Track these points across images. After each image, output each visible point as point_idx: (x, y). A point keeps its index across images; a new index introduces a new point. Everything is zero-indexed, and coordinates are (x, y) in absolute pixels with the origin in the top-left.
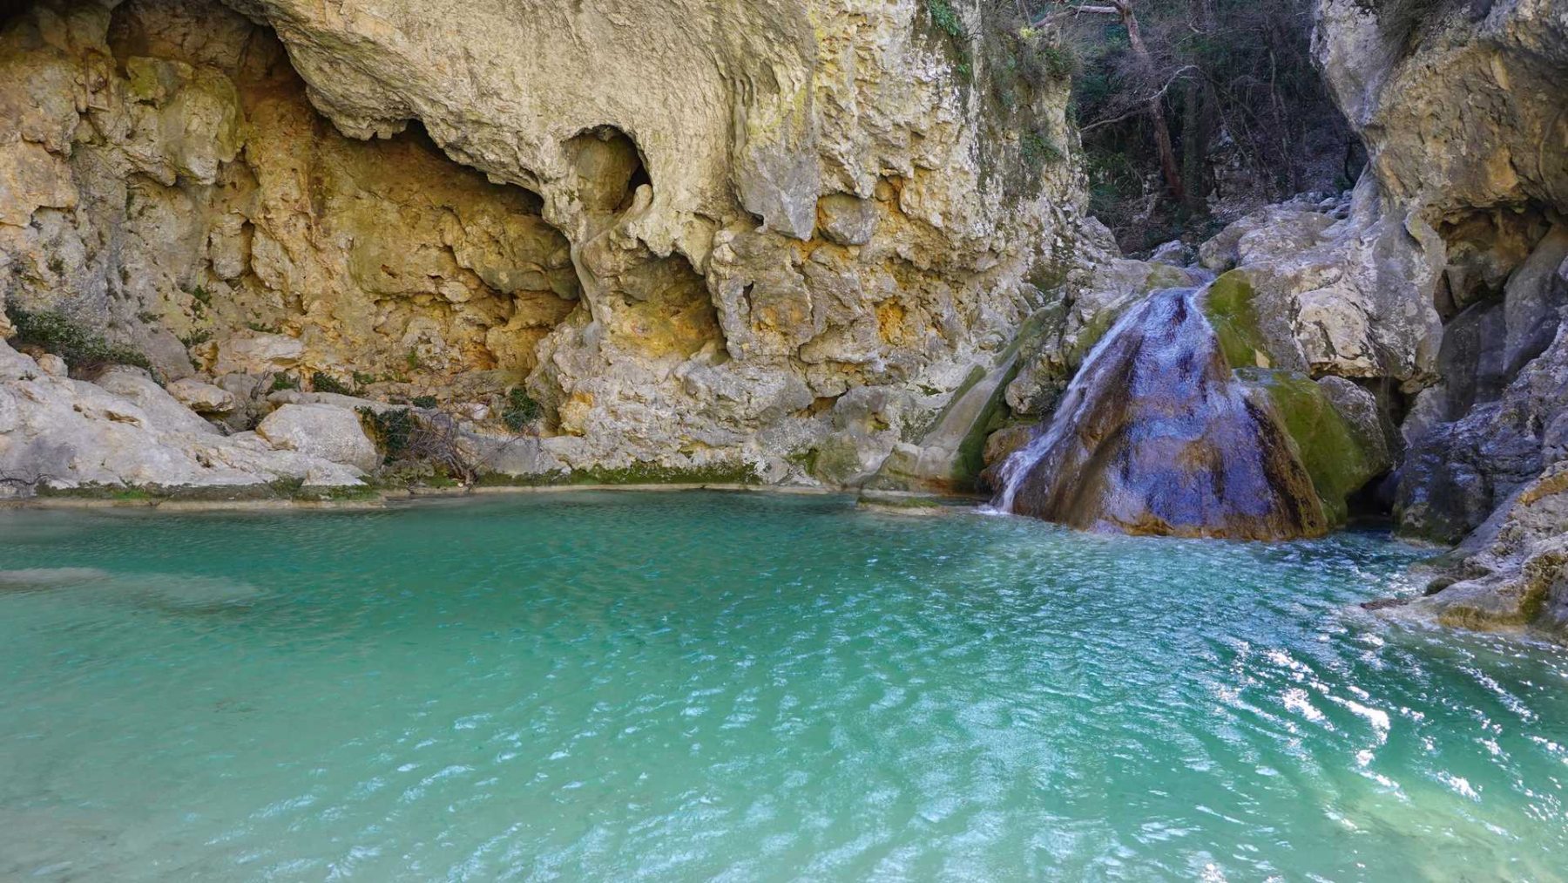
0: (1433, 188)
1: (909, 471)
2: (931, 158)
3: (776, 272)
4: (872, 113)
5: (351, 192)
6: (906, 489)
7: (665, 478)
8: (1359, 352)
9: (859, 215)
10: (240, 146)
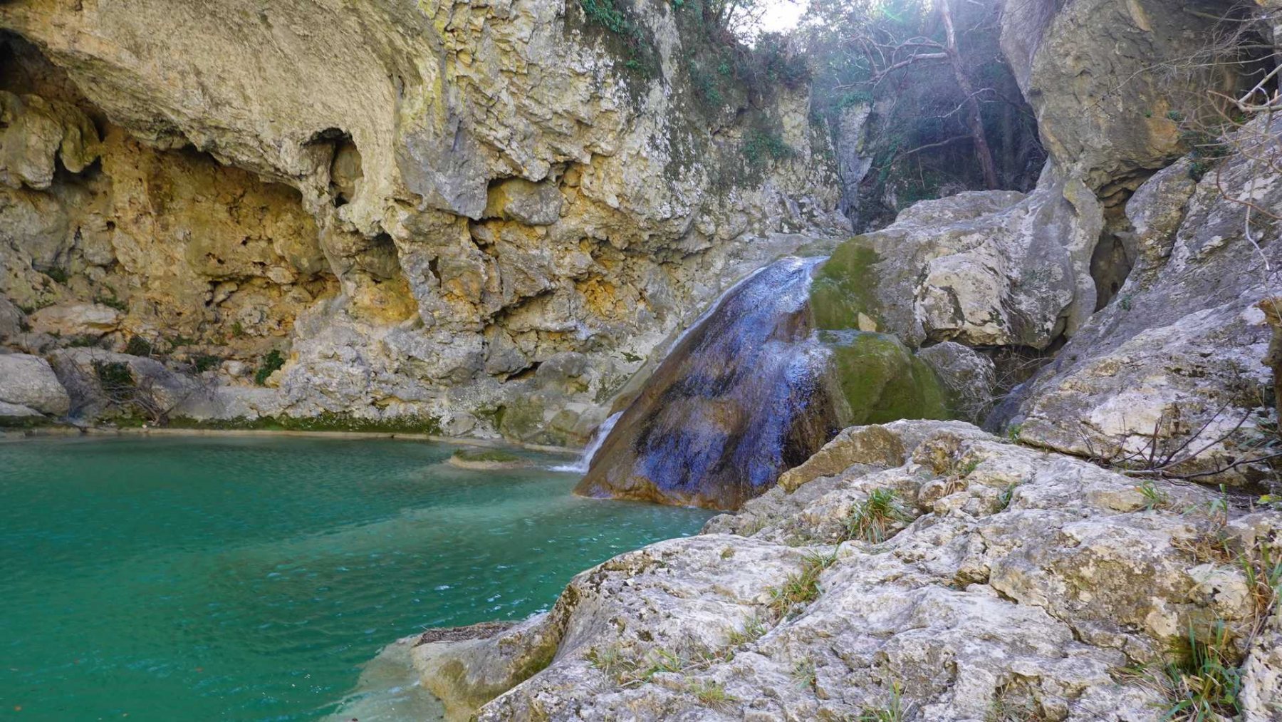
0: (1095, 150)
2: (603, 145)
3: (453, 248)
4: (527, 102)
5: (190, 196)
7: (354, 428)
8: (987, 317)
9: (537, 198)
10: (89, 160)
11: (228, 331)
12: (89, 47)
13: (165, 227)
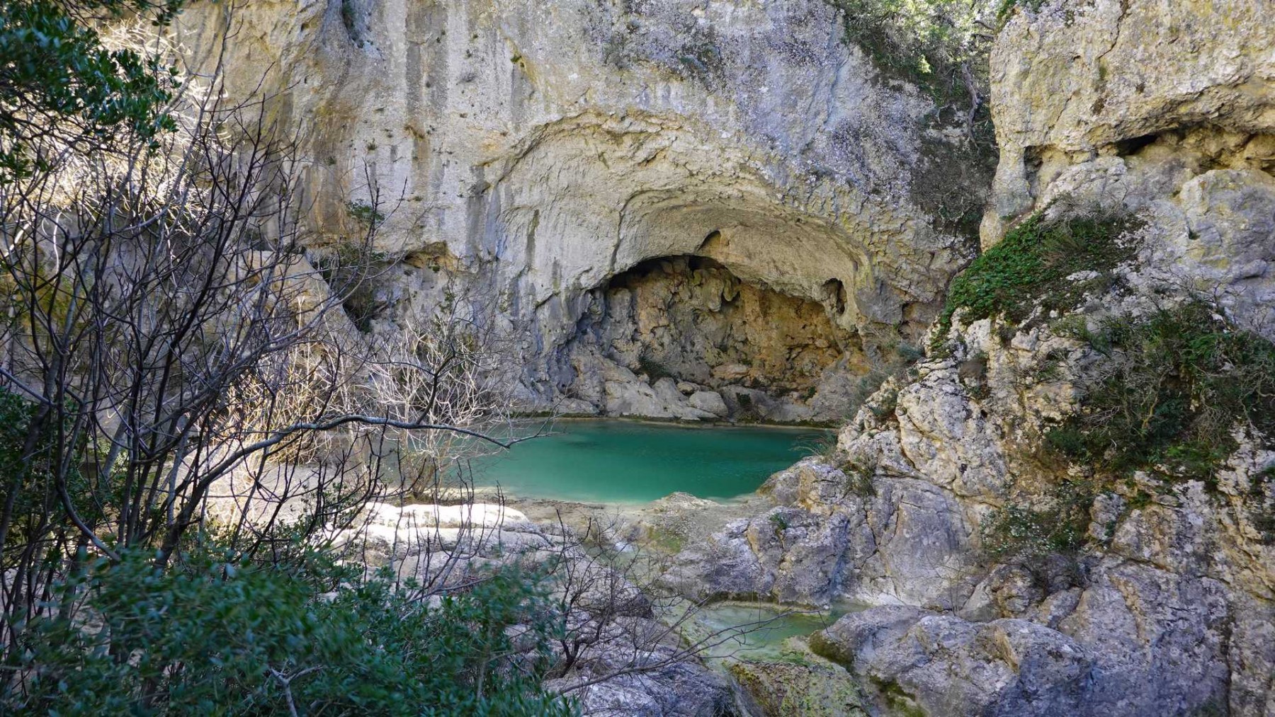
5: (777, 308)
10: (735, 294)
11: (797, 373)
12: (732, 260)
13: (767, 323)
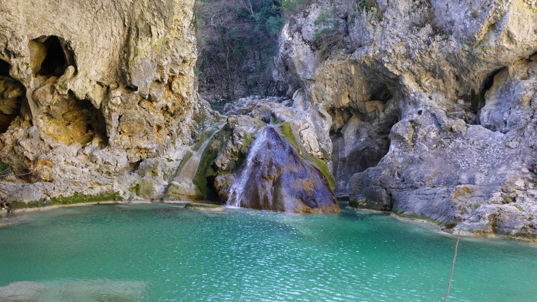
0: (327, 100)
1: (180, 193)
2: (185, 71)
4: (175, 51)
6: (180, 200)
7: (86, 200)
8: (318, 150)
9: (160, 90)
